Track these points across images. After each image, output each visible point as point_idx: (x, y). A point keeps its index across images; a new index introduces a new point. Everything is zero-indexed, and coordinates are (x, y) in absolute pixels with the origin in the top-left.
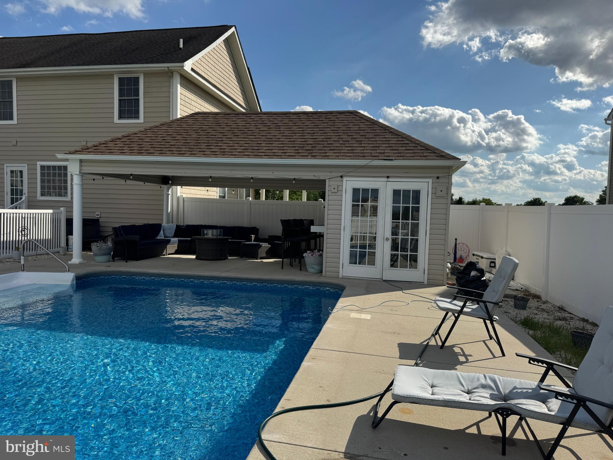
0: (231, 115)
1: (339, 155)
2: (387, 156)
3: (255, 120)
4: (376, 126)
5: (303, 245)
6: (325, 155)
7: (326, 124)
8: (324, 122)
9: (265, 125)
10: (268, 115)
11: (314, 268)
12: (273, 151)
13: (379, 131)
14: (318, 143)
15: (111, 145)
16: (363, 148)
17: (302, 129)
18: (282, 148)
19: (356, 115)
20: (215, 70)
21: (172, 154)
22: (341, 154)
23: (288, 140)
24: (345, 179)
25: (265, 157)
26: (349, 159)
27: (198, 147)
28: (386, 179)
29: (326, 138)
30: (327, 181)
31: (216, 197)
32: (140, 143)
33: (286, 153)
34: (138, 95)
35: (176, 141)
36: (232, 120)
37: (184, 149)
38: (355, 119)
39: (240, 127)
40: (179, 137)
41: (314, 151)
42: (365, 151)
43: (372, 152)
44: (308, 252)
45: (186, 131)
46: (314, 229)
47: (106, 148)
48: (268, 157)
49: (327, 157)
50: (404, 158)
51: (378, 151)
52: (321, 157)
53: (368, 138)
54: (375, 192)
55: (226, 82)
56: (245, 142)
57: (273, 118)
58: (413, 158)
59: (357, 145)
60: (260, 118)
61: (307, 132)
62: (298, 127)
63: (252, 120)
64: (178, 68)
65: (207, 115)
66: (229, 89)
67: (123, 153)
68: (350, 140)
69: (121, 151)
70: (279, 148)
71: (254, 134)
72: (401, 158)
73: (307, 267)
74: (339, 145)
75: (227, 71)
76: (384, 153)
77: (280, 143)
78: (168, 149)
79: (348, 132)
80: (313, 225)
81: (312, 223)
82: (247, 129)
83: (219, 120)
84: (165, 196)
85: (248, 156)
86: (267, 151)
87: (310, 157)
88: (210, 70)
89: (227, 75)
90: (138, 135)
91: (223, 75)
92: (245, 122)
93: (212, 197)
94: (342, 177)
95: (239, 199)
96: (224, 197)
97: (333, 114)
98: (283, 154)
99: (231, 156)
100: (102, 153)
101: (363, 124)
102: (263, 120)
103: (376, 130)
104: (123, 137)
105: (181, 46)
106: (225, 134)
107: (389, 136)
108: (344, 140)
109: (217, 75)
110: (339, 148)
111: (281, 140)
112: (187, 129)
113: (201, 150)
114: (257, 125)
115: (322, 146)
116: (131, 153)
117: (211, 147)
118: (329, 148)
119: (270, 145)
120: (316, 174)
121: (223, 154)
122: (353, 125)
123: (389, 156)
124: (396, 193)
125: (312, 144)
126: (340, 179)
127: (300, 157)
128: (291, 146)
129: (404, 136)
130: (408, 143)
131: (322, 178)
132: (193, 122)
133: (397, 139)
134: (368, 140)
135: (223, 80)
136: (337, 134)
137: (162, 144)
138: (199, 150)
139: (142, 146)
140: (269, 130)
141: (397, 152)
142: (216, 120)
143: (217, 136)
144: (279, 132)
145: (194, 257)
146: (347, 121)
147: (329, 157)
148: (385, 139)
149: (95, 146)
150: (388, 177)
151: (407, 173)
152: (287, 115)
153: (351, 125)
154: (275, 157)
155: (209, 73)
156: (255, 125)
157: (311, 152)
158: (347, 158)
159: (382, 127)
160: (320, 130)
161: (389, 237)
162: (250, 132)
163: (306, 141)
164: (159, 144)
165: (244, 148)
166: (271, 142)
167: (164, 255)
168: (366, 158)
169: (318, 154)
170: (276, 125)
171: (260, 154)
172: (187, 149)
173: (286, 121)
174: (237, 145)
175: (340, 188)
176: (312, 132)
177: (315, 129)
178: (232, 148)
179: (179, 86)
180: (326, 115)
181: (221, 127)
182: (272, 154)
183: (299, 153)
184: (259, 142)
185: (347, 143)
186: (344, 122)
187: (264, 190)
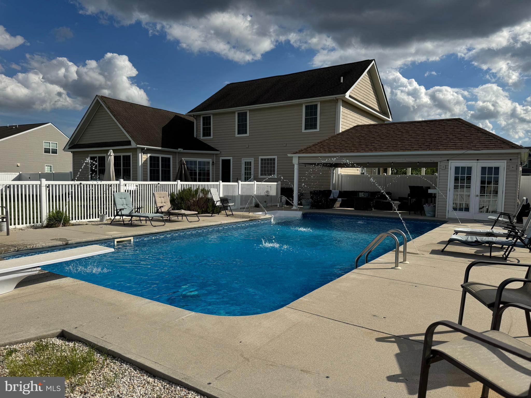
0: (377, 126)
1: (446, 148)
2: (477, 148)
3: (393, 128)
4: (472, 128)
5: (423, 200)
6: (437, 148)
7: (439, 128)
8: (438, 127)
9: (400, 131)
10: (401, 124)
11: (429, 213)
12: (405, 147)
13: (474, 132)
14: (433, 141)
15: (313, 148)
16: (462, 143)
17: (423, 133)
18: (411, 145)
19: (459, 121)
20: (361, 91)
21: (347, 152)
22: (448, 147)
23: (415, 140)
24: (450, 162)
25: (400, 151)
26: (453, 150)
27: (361, 147)
28: (476, 161)
29: (438, 138)
30: (439, 163)
31: (359, 174)
32: (328, 146)
33: (413, 148)
34: (316, 115)
35: (348, 144)
36: (378, 129)
37: (353, 149)
38: (458, 124)
39: (384, 133)
40: (349, 142)
41: (431, 146)
42: (463, 145)
43: (468, 145)
44: (426, 204)
45: (352, 138)
46: (430, 191)
47: (311, 150)
48: (402, 151)
49: (439, 149)
50: (488, 148)
51: (471, 145)
52: (435, 150)
53: (466, 137)
54: (470, 169)
55: (367, 97)
56: (388, 142)
57: (404, 126)
58: (494, 148)
59: (459, 142)
60: (396, 126)
61: (426, 134)
62: (420, 131)
63: (391, 128)
64: (342, 97)
65: (362, 127)
66: (369, 101)
67: (321, 152)
68: (454, 138)
69: (320, 151)
70: (409, 145)
71: (393, 137)
72: (486, 149)
73: (426, 213)
74: (447, 142)
75: (368, 89)
76: (475, 146)
77: (410, 142)
78: (344, 149)
79: (453, 133)
80: (430, 189)
81: (429, 188)
82: (388, 134)
83: (370, 129)
84: (332, 174)
85: (390, 151)
86: (402, 147)
87: (428, 150)
88: (358, 92)
89: (368, 92)
90: (326, 142)
91: (365, 93)
92: (387, 130)
93: (357, 174)
94: (448, 160)
95: (373, 174)
96: (364, 173)
97: (444, 122)
98: (412, 149)
99: (381, 151)
100: (310, 153)
101: (464, 127)
102: (398, 128)
103: (472, 131)
104: (318, 143)
105: (342, 81)
106: (375, 138)
107: (480, 134)
108: (450, 138)
109: (362, 94)
110: (447, 144)
111: (410, 140)
112: (353, 136)
113: (363, 148)
114: (394, 131)
115: (436, 142)
116: (325, 152)
117: (368, 147)
118: (440, 144)
119: (404, 144)
120: (432, 159)
121: (376, 150)
122: (457, 128)
123: (478, 148)
124: (483, 169)
125: (429, 142)
126: (447, 161)
127: (422, 150)
128: (417, 143)
129: (490, 135)
130: (492, 139)
131: (435, 161)
132: (355, 132)
133: (485, 137)
134: (466, 138)
135: (365, 96)
136: (446, 135)
137: (340, 146)
138: (361, 149)
139: (330, 148)
140: (402, 134)
141: (484, 145)
142: (369, 130)
143: (371, 140)
144: (408, 135)
145: (353, 209)
146: (453, 126)
147: (440, 149)
148: (477, 137)
149: (305, 149)
150: (478, 160)
151: (490, 157)
152: (413, 124)
153: (455, 128)
154: (406, 150)
155: (357, 95)
156: (393, 131)
157: (429, 146)
158: (451, 149)
159: (476, 129)
160: (435, 133)
161: (478, 195)
162: (391, 136)
163: (426, 140)
164: (339, 146)
165: (387, 146)
166: (404, 142)
167: (335, 207)
168: (463, 149)
169: (433, 148)
170: (407, 130)
171: (398, 149)
172: (355, 149)
173: (413, 127)
174: (383, 144)
175: (447, 167)
176: (430, 134)
177: (432, 132)
178: (380, 146)
179: (341, 107)
180: (439, 122)
181: (373, 134)
182: (405, 149)
183: (422, 147)
184: (396, 142)
185: (452, 140)
186: (451, 126)
187: (390, 168)
